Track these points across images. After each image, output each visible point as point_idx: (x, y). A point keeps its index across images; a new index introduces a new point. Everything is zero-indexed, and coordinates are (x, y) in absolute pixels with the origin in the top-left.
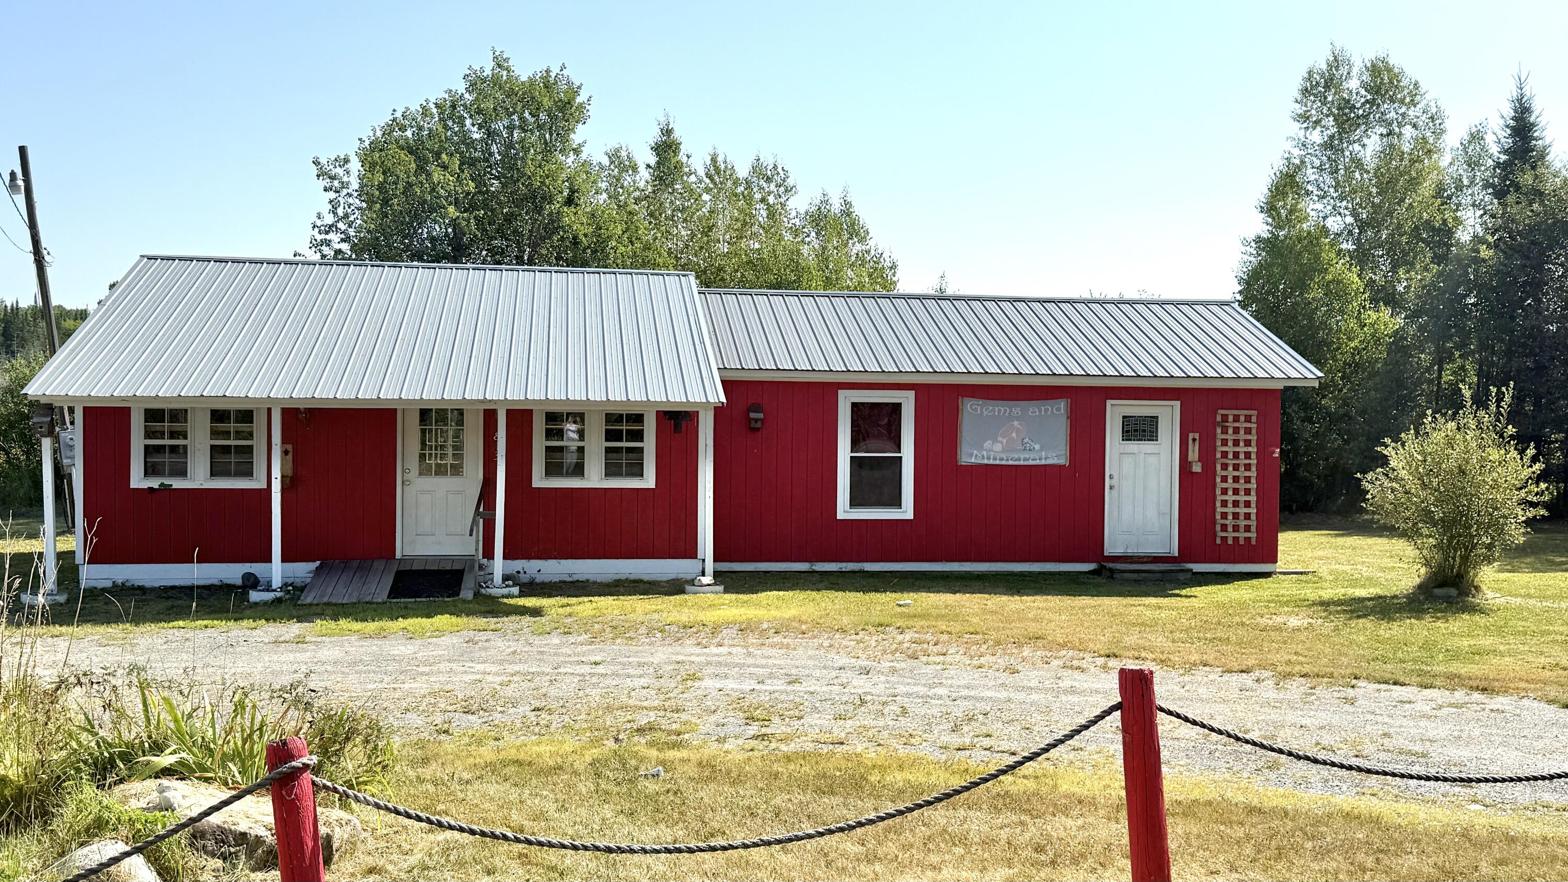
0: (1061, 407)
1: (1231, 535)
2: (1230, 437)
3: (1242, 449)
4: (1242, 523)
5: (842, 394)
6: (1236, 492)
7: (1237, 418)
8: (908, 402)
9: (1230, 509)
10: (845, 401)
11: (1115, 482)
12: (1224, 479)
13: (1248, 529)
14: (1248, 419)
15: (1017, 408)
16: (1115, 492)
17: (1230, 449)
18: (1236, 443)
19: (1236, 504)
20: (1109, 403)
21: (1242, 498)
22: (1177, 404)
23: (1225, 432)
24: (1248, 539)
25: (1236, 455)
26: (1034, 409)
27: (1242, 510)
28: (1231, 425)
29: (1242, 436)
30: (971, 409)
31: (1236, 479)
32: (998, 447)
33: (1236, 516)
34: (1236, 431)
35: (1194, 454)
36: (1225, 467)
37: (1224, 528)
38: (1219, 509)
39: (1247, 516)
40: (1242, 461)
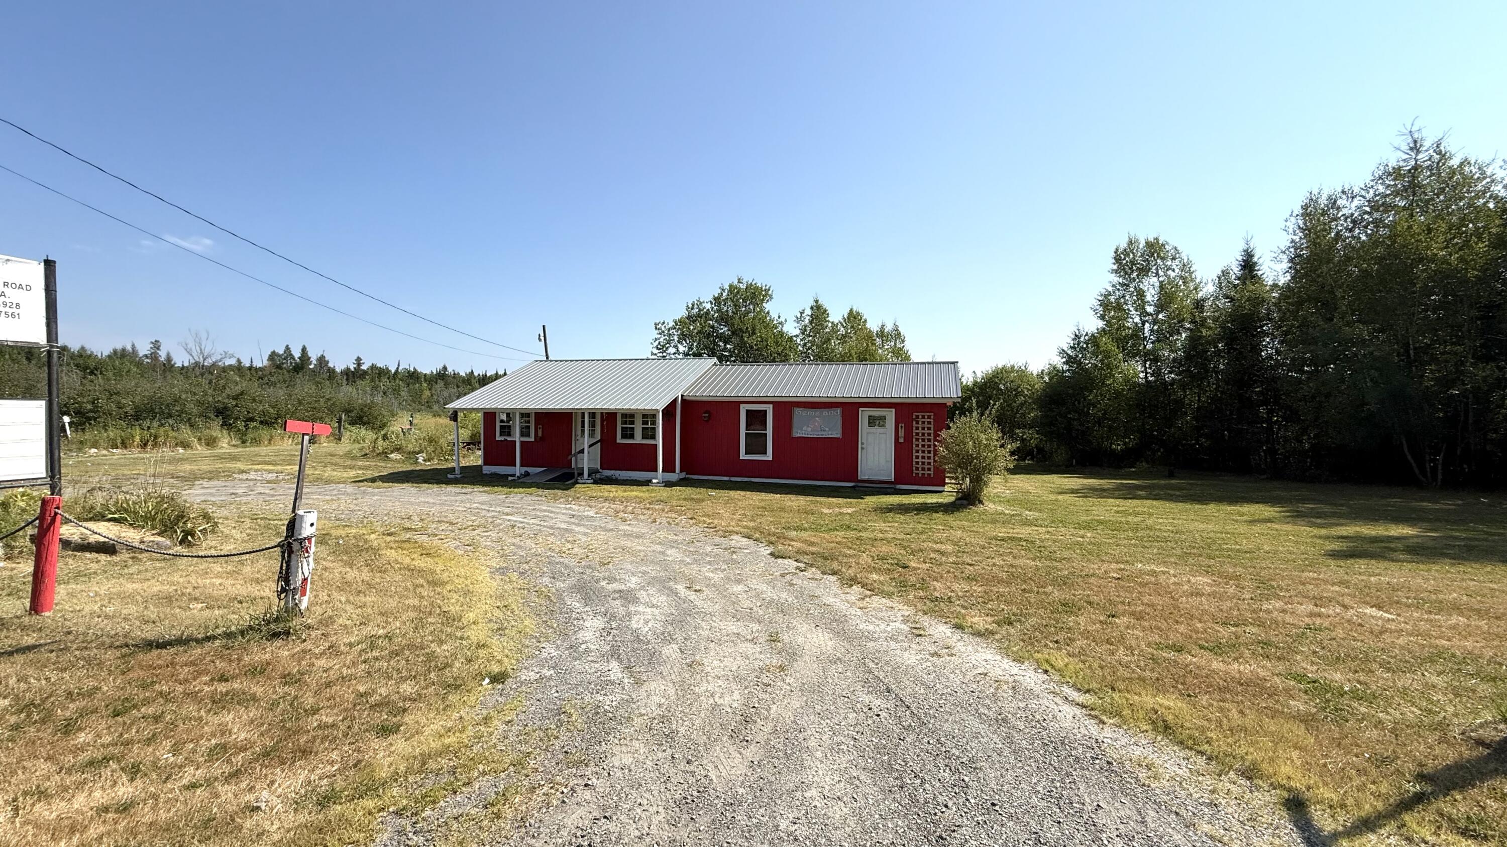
0: (839, 410)
1: (921, 472)
2: (920, 425)
3: (926, 431)
4: (927, 467)
5: (742, 406)
6: (923, 452)
7: (923, 417)
8: (769, 409)
9: (920, 460)
10: (743, 409)
11: (864, 446)
12: (917, 446)
13: (929, 469)
14: (929, 417)
15: (818, 412)
16: (864, 451)
17: (920, 431)
18: (923, 429)
19: (923, 457)
20: (860, 409)
21: (926, 455)
22: (893, 410)
23: (917, 423)
24: (929, 475)
25: (923, 434)
26: (825, 412)
27: (926, 461)
28: (920, 420)
29: (926, 425)
30: (798, 412)
31: (923, 446)
32: (809, 429)
33: (923, 463)
34: (923, 423)
35: (902, 433)
36: (917, 440)
37: (917, 469)
38: (915, 460)
39: (929, 464)
40: (926, 437)
